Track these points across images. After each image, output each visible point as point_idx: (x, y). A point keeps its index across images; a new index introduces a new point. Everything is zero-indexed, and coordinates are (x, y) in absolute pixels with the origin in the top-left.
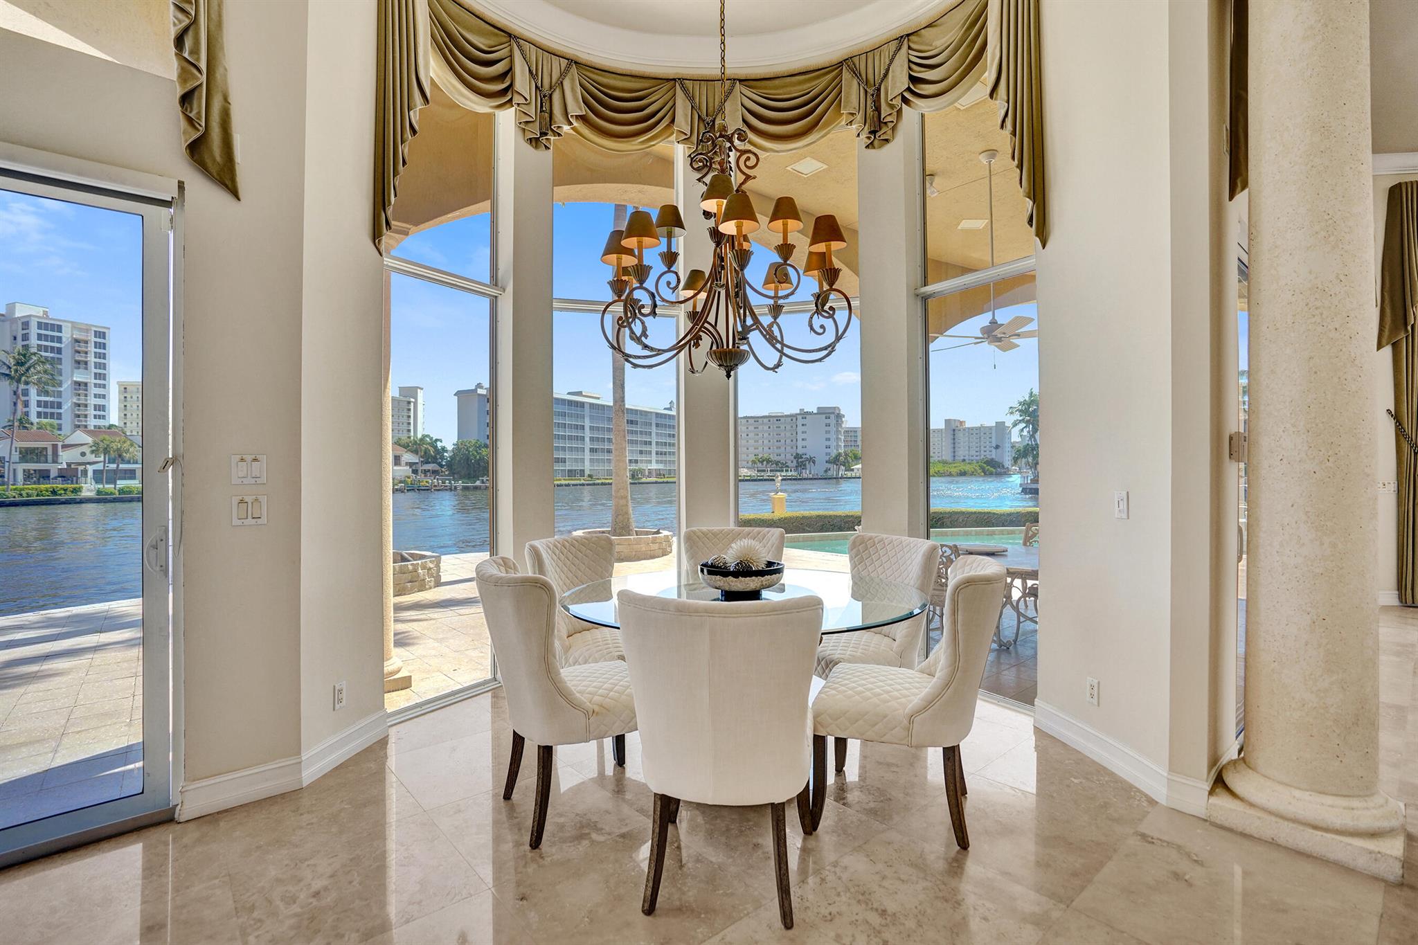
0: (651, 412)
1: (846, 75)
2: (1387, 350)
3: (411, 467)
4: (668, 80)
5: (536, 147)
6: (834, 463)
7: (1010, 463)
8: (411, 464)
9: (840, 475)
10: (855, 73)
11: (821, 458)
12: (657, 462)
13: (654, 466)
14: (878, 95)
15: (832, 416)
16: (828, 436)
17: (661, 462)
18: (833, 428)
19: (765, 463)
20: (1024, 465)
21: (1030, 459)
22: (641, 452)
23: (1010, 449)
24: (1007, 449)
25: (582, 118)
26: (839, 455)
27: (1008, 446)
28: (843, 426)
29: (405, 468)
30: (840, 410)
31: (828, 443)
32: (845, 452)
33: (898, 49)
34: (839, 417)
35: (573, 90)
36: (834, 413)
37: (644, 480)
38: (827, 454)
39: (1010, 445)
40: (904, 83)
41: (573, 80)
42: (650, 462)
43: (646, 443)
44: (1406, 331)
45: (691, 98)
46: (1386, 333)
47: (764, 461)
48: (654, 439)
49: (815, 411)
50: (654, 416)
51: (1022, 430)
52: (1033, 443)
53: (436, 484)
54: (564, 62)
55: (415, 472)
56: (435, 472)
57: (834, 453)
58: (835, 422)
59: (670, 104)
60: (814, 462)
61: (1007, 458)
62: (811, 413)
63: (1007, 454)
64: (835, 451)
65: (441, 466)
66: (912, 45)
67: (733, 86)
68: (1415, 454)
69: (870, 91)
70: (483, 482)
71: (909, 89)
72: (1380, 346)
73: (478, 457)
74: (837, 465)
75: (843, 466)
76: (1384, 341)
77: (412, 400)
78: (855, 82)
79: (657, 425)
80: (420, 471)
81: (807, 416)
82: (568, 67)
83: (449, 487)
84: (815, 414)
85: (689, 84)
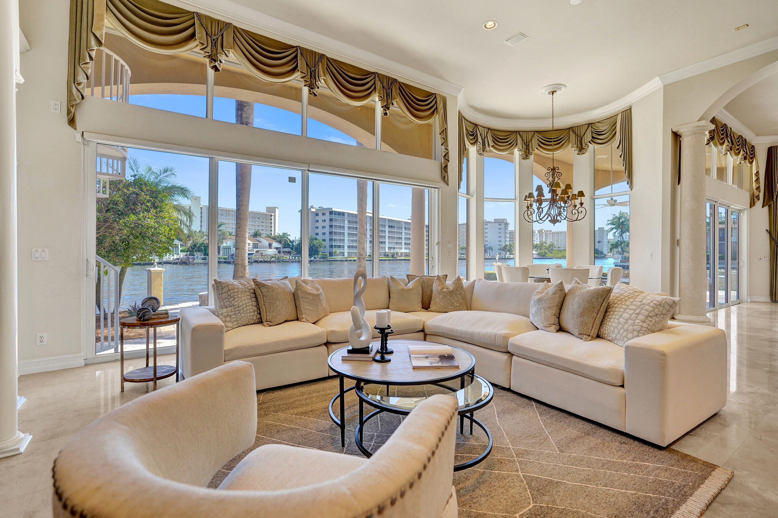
0: (402, 221)
1: (571, 132)
2: (766, 208)
3: (277, 249)
4: (515, 132)
5: (481, 155)
6: (504, 250)
7: (607, 251)
8: (277, 248)
9: (507, 257)
10: (574, 132)
11: (496, 247)
12: (405, 248)
13: (403, 251)
14: (582, 140)
15: (503, 224)
16: (500, 235)
17: (407, 248)
18: (503, 231)
19: (464, 250)
20: (615, 253)
21: (620, 249)
22: (397, 243)
23: (607, 243)
24: (605, 243)
25: (492, 146)
26: (506, 245)
27: (605, 241)
28: (509, 229)
29: (274, 250)
30: (507, 221)
31: (500, 239)
32: (510, 244)
33: (588, 128)
34: (506, 224)
35: (490, 138)
36: (503, 222)
37: (398, 258)
38: (499, 245)
39: (607, 241)
40: (590, 138)
41: (490, 135)
42: (401, 248)
43: (399, 238)
44: (773, 201)
45: (522, 137)
46: (766, 201)
47: (463, 249)
48: (403, 236)
49: (493, 221)
50: (403, 223)
51: (615, 233)
52: (622, 240)
53: (291, 259)
54: (487, 129)
55: (279, 252)
56: (289, 253)
57: (503, 244)
58: (504, 227)
59: (516, 139)
60: (492, 250)
61: (605, 249)
62: (490, 222)
63: (605, 246)
64: (504, 243)
65: (292, 249)
66: (592, 127)
67: (534, 133)
68: (777, 246)
69: (579, 139)
70: (315, 258)
71: (592, 140)
72: (763, 206)
73: (312, 245)
74: (505, 251)
75: (509, 252)
76: (765, 205)
77: (273, 214)
78: (574, 135)
79: (405, 229)
80: (281, 252)
81: (488, 224)
82: (488, 130)
83: (297, 261)
84: (493, 222)
85: (521, 133)
